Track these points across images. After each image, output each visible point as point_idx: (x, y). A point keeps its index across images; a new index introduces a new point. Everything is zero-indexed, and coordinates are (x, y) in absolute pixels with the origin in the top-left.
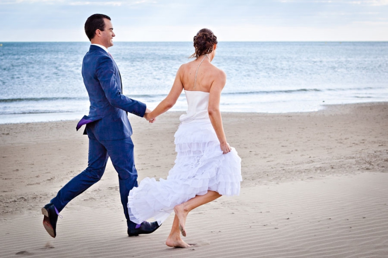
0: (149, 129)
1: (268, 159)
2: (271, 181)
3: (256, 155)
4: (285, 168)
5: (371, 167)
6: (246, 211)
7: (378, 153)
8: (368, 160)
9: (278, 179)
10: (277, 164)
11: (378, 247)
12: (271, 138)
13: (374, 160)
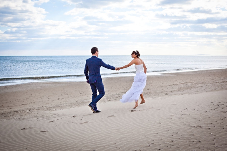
0: (31, 89)
1: (75, 98)
2: (76, 106)
3: (71, 97)
4: (81, 101)
5: (111, 100)
6: (66, 118)
7: (114, 95)
8: (110, 97)
9: (78, 105)
10: (78, 100)
11: (112, 128)
12: (77, 91)
13: (112, 97)
